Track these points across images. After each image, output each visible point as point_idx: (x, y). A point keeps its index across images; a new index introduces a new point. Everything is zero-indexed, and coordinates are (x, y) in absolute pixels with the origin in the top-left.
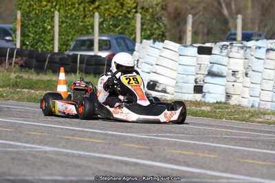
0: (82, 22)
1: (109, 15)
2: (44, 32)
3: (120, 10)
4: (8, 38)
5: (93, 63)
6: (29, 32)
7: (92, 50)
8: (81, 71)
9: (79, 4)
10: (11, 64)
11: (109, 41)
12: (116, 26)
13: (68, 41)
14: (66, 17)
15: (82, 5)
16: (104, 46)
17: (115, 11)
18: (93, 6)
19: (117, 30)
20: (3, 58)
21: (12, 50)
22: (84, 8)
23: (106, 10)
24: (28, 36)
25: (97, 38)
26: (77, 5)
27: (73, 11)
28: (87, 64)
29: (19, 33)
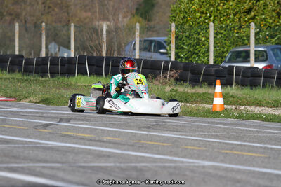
0: (237, 33)
1: (265, 25)
2: (198, 44)
3: (277, 20)
4: (162, 51)
5: (249, 75)
6: (184, 44)
7: (249, 61)
8: (237, 83)
9: (234, 15)
10: (165, 77)
11: (265, 51)
12: (272, 37)
13: (223, 52)
14: (221, 28)
15: (238, 15)
16: (260, 57)
17: (271, 21)
18: (249, 16)
19: (273, 40)
20: (158, 72)
21: (167, 63)
22: (239, 19)
23: (262, 20)
24: (182, 48)
25: (253, 49)
26: (232, 16)
27: (228, 22)
28: (243, 76)
29: (173, 46)
